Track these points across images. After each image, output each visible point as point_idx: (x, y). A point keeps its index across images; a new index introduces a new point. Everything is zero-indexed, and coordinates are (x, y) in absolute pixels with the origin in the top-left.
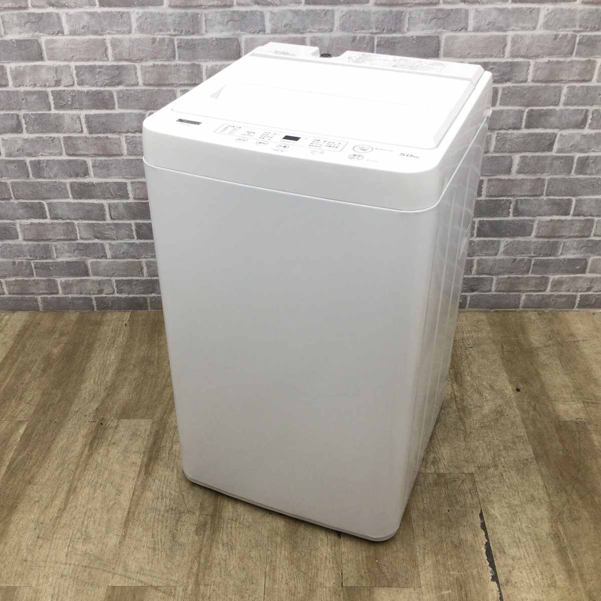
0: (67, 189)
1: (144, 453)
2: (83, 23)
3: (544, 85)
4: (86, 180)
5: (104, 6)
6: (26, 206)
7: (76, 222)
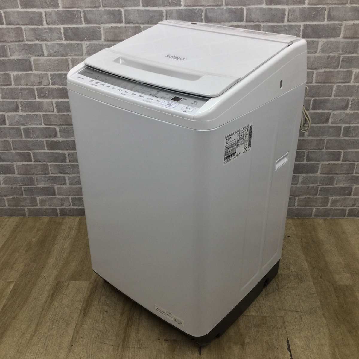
0: (44, 145)
1: (84, 301)
2: (55, 50)
3: (322, 85)
4: (56, 139)
5: (67, 40)
6: (20, 154)
7: (49, 164)
